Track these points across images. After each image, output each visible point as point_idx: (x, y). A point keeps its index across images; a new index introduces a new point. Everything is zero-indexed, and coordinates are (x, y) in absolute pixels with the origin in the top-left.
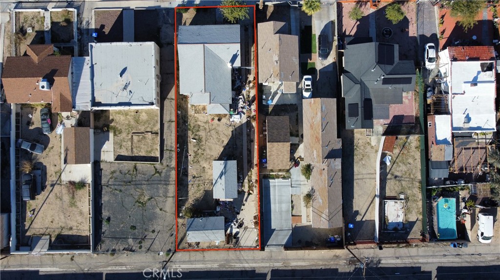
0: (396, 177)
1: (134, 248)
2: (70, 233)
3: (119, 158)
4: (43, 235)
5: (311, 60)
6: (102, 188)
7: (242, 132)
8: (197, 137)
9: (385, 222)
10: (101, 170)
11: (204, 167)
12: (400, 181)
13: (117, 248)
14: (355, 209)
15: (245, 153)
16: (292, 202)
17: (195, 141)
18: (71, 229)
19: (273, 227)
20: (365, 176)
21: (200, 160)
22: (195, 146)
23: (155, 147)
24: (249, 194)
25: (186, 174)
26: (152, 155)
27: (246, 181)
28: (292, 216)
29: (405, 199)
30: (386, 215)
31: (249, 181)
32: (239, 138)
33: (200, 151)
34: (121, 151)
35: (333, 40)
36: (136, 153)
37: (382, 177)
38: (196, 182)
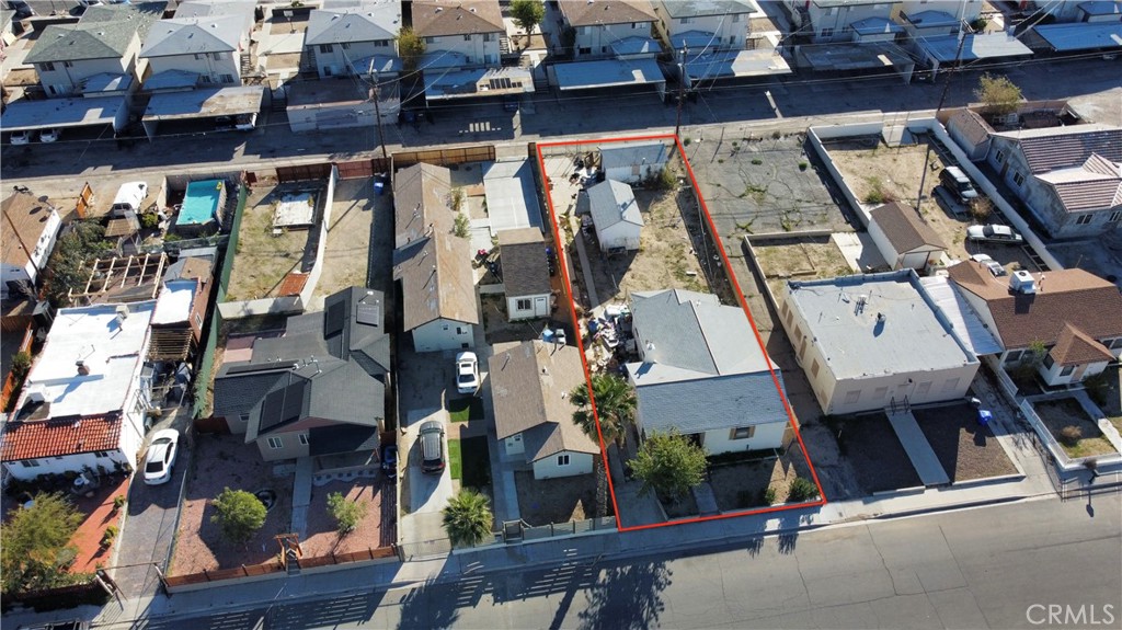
0: (287, 255)
1: (745, 143)
2: (858, 152)
3: (824, 238)
4: (900, 147)
5: (462, 426)
6: (835, 201)
7: (597, 292)
8: (688, 278)
9: (315, 200)
10: (848, 222)
11: (660, 240)
12: (279, 251)
13: (772, 140)
14: (369, 214)
15: (585, 264)
16: (486, 210)
17: (688, 273)
18: (860, 156)
19: (518, 179)
20: (346, 253)
21: (671, 249)
22: (687, 265)
23: (763, 259)
24: (567, 214)
25: (692, 230)
26: (763, 248)
27: (576, 230)
28: (484, 195)
29: (272, 229)
30: (312, 209)
31: (569, 230)
32: (601, 283)
33: (675, 260)
34: (826, 249)
35: (407, 470)
36: (796, 249)
37: (312, 254)
38: (668, 220)
